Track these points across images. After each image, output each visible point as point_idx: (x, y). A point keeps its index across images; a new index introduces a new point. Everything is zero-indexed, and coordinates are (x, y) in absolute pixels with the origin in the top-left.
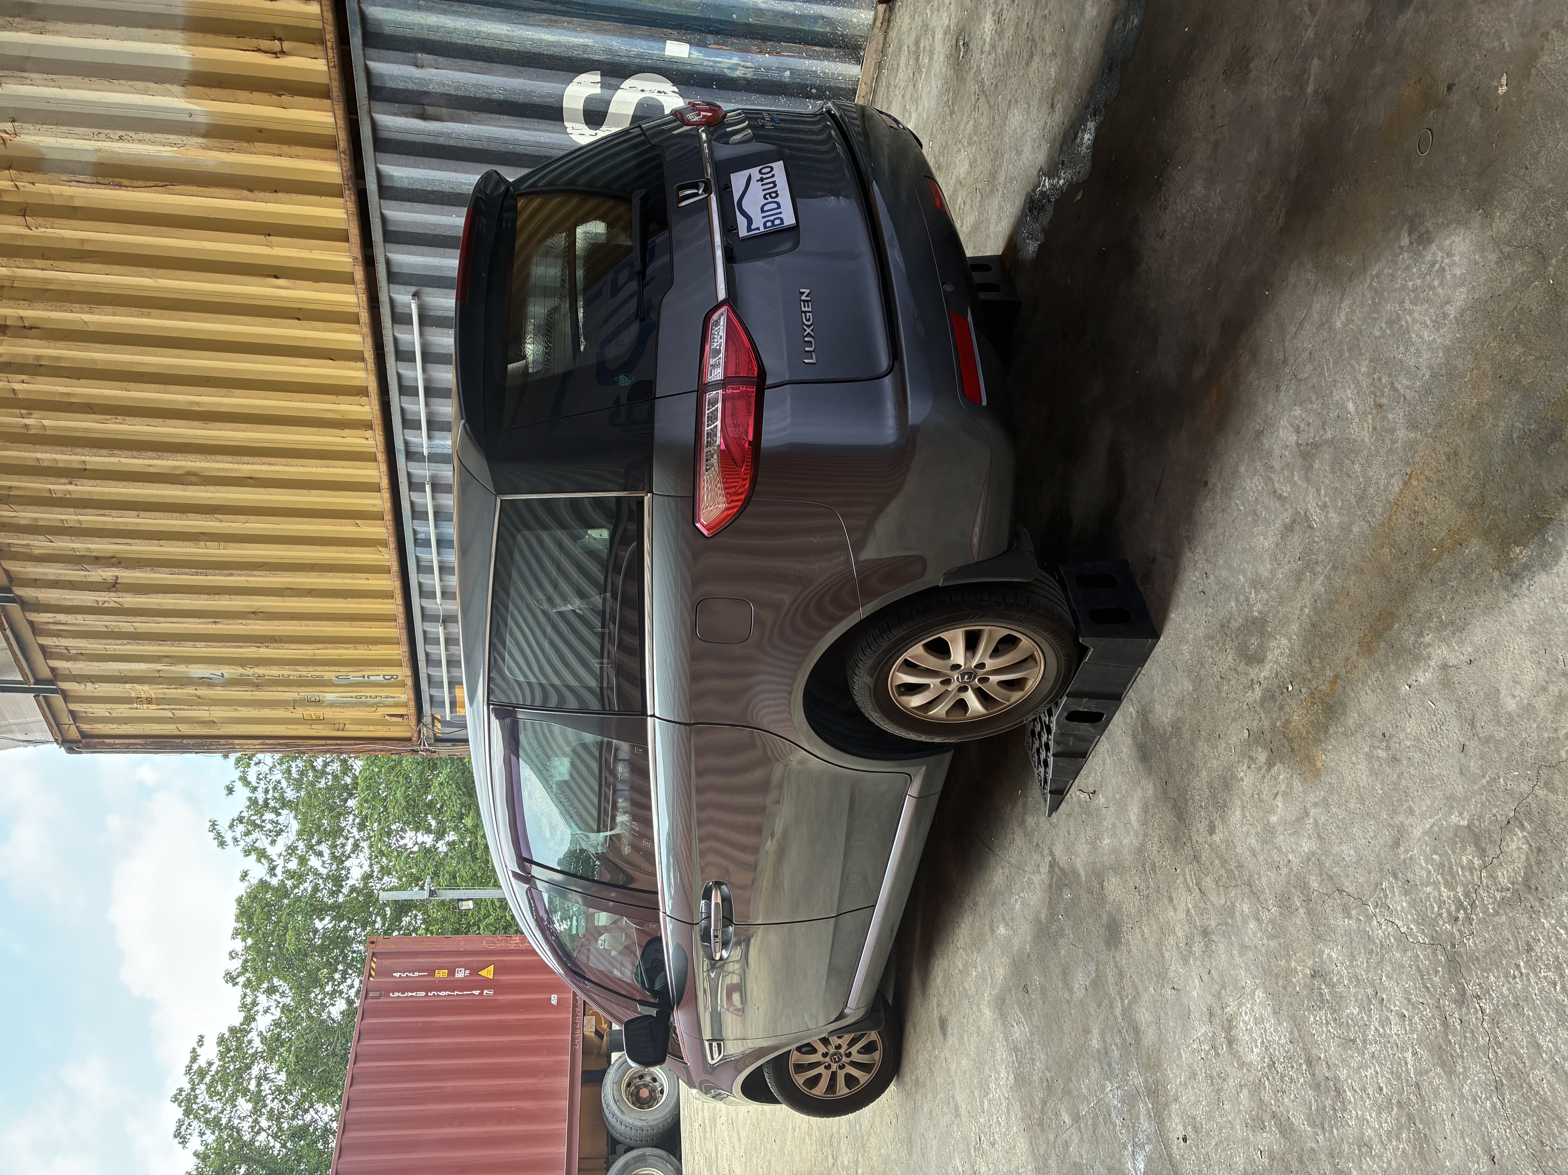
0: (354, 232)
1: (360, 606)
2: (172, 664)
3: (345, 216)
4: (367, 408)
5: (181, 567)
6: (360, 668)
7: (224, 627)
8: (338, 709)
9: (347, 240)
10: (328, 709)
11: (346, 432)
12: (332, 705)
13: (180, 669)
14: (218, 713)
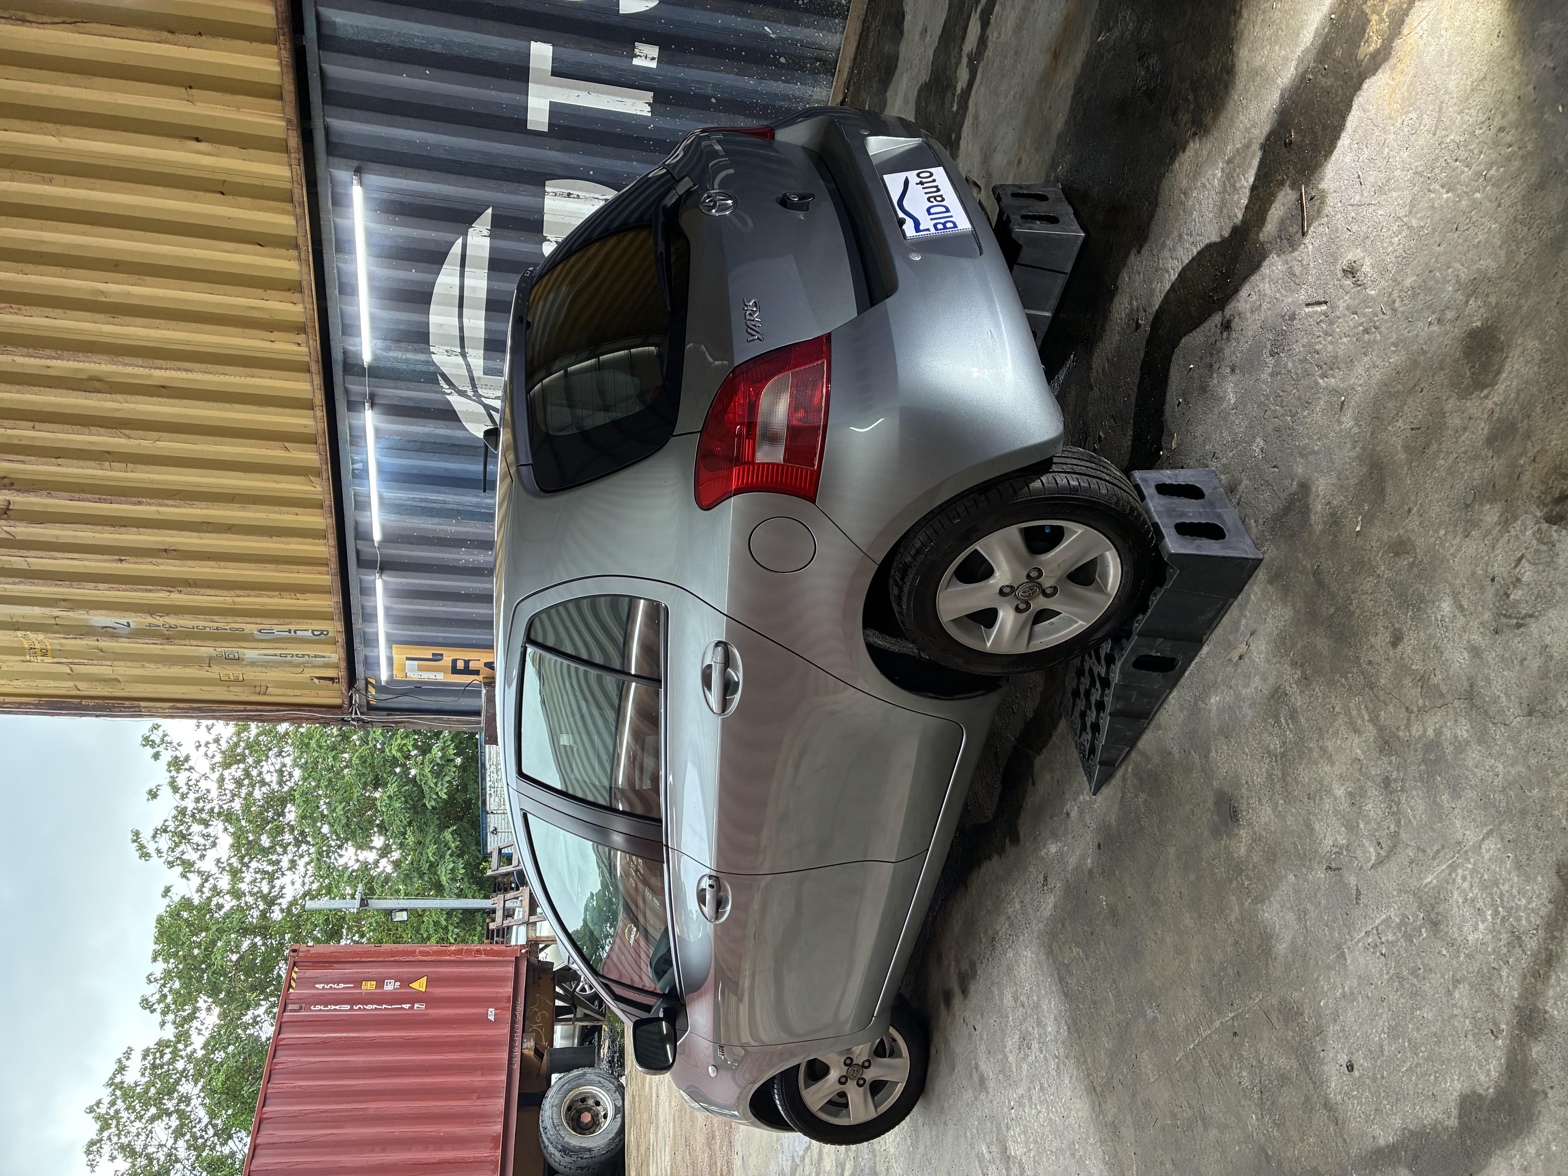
0: (289, 88)
1: (287, 547)
2: (71, 609)
3: (278, 69)
4: (299, 308)
5: (83, 491)
6: (287, 620)
7: (130, 567)
8: (259, 669)
9: (281, 98)
10: (249, 668)
11: (275, 335)
12: (253, 664)
13: (80, 616)
14: (122, 669)
